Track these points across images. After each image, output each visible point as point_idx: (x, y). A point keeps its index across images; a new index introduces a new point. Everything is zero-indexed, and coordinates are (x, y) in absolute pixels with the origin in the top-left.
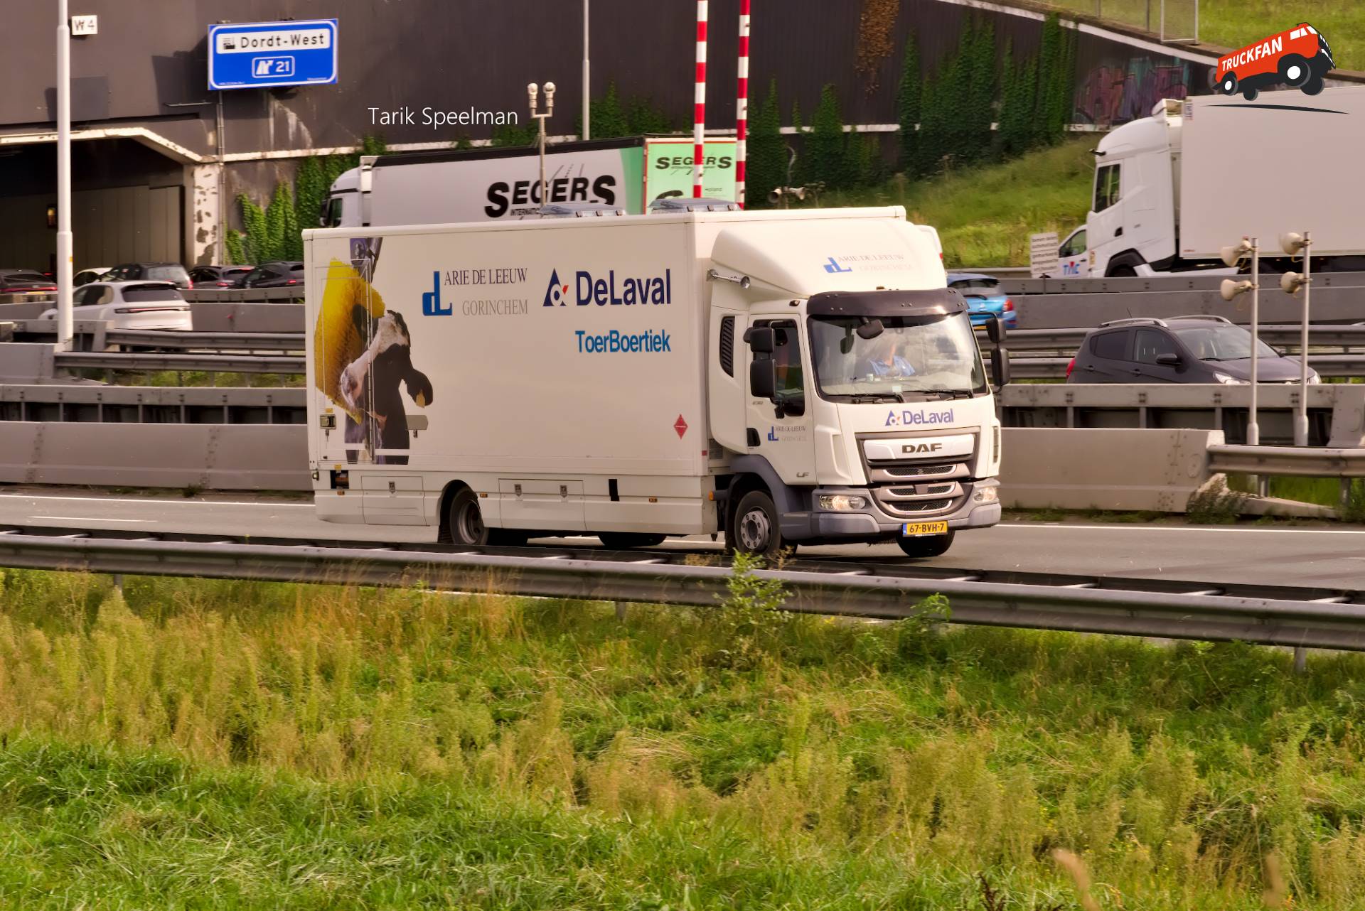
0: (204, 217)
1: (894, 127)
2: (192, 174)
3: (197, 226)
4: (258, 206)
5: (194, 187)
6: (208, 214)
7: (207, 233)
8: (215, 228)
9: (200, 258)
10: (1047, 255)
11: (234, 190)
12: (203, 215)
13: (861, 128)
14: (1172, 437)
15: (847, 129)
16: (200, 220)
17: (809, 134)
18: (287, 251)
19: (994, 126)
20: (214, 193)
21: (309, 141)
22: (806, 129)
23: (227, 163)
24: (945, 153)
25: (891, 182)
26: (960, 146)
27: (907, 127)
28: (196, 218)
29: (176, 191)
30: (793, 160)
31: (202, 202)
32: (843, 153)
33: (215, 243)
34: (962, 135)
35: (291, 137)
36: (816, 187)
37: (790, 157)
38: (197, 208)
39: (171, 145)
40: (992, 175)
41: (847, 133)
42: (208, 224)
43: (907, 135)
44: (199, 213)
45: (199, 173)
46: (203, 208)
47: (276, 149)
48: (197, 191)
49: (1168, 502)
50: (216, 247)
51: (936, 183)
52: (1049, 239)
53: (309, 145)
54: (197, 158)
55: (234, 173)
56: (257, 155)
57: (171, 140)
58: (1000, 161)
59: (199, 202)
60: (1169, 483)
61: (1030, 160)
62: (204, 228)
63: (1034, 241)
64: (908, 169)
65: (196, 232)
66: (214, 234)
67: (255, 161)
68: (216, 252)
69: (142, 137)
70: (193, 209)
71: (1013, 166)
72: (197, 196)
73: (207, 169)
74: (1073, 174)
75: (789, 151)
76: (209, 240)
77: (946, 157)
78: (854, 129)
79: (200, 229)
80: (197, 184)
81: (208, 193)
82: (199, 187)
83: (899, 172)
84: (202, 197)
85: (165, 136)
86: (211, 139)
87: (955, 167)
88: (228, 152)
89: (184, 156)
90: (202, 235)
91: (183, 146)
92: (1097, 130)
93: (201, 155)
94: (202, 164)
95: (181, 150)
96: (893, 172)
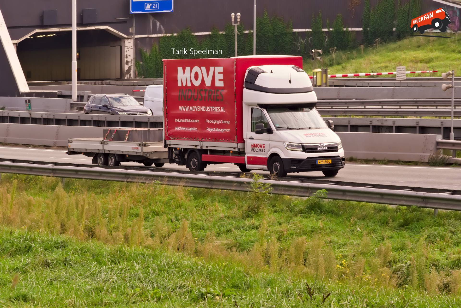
0: (128, 57)
1: (361, 29)
2: (124, 42)
3: (126, 60)
4: (146, 53)
5: (125, 46)
6: (130, 56)
7: (129, 62)
8: (132, 60)
9: (126, 70)
10: (402, 74)
11: (138, 47)
12: (128, 56)
13: (350, 29)
14: (425, 137)
15: (345, 29)
16: (127, 57)
17: (332, 31)
18: (156, 68)
19: (394, 29)
20: (131, 48)
21: (164, 31)
22: (331, 29)
23: (136, 39)
24: (377, 38)
25: (359, 48)
26: (383, 36)
27: (365, 29)
28: (125, 57)
29: (119, 47)
30: (326, 40)
31: (128, 51)
32: (344, 38)
33: (132, 65)
34: (384, 32)
35: (158, 30)
36: (334, 49)
37: (326, 39)
38: (126, 53)
39: (117, 32)
40: (392, 46)
41: (345, 31)
42: (129, 59)
43: (365, 32)
44: (127, 55)
45: (127, 42)
46: (128, 53)
47: (152, 34)
48: (126, 48)
49: (423, 158)
50: (132, 67)
51: (374, 49)
52: (402, 68)
53: (163, 33)
54: (126, 36)
55: (138, 42)
56: (146, 36)
57: (117, 30)
58: (395, 41)
59: (127, 51)
60: (424, 152)
61: (405, 41)
62: (128, 60)
63: (398, 69)
64: (365, 43)
65: (125, 62)
66: (131, 62)
67: (145, 38)
68: (132, 69)
69: (107, 29)
70: (124, 54)
71: (399, 43)
72: (126, 49)
73: (129, 40)
74: (419, 47)
75: (325, 37)
76: (130, 64)
77: (377, 40)
78: (347, 30)
79: (127, 60)
80: (126, 45)
81: (130, 48)
82: (127, 47)
83: (362, 44)
84: (127, 50)
85: (115, 29)
86: (131, 30)
87: (381, 43)
88: (136, 35)
89: (121, 36)
90: (127, 63)
91: (121, 32)
92: (428, 31)
93: (127, 35)
94: (128, 39)
95: (121, 34)
96: (360, 45)
